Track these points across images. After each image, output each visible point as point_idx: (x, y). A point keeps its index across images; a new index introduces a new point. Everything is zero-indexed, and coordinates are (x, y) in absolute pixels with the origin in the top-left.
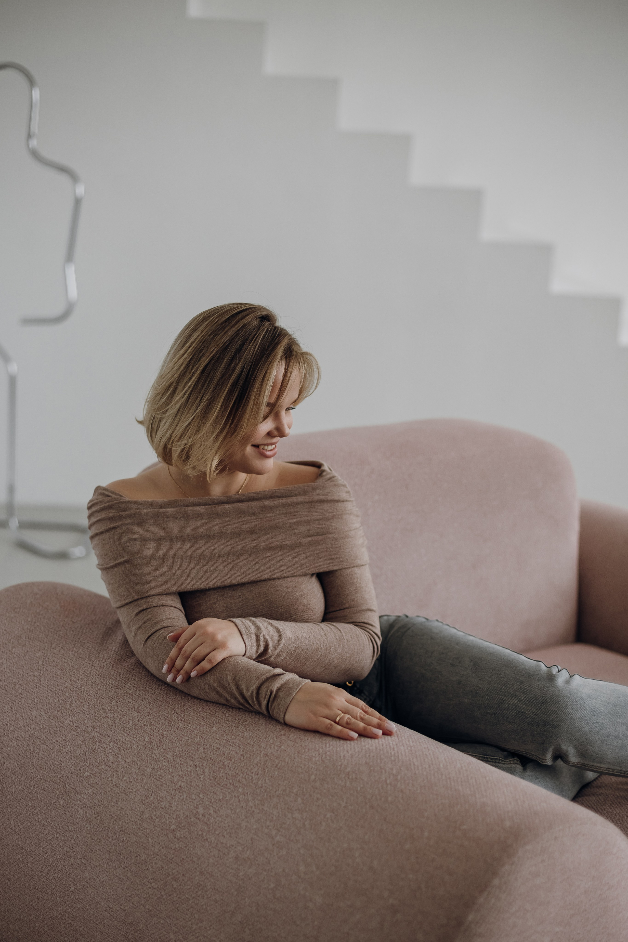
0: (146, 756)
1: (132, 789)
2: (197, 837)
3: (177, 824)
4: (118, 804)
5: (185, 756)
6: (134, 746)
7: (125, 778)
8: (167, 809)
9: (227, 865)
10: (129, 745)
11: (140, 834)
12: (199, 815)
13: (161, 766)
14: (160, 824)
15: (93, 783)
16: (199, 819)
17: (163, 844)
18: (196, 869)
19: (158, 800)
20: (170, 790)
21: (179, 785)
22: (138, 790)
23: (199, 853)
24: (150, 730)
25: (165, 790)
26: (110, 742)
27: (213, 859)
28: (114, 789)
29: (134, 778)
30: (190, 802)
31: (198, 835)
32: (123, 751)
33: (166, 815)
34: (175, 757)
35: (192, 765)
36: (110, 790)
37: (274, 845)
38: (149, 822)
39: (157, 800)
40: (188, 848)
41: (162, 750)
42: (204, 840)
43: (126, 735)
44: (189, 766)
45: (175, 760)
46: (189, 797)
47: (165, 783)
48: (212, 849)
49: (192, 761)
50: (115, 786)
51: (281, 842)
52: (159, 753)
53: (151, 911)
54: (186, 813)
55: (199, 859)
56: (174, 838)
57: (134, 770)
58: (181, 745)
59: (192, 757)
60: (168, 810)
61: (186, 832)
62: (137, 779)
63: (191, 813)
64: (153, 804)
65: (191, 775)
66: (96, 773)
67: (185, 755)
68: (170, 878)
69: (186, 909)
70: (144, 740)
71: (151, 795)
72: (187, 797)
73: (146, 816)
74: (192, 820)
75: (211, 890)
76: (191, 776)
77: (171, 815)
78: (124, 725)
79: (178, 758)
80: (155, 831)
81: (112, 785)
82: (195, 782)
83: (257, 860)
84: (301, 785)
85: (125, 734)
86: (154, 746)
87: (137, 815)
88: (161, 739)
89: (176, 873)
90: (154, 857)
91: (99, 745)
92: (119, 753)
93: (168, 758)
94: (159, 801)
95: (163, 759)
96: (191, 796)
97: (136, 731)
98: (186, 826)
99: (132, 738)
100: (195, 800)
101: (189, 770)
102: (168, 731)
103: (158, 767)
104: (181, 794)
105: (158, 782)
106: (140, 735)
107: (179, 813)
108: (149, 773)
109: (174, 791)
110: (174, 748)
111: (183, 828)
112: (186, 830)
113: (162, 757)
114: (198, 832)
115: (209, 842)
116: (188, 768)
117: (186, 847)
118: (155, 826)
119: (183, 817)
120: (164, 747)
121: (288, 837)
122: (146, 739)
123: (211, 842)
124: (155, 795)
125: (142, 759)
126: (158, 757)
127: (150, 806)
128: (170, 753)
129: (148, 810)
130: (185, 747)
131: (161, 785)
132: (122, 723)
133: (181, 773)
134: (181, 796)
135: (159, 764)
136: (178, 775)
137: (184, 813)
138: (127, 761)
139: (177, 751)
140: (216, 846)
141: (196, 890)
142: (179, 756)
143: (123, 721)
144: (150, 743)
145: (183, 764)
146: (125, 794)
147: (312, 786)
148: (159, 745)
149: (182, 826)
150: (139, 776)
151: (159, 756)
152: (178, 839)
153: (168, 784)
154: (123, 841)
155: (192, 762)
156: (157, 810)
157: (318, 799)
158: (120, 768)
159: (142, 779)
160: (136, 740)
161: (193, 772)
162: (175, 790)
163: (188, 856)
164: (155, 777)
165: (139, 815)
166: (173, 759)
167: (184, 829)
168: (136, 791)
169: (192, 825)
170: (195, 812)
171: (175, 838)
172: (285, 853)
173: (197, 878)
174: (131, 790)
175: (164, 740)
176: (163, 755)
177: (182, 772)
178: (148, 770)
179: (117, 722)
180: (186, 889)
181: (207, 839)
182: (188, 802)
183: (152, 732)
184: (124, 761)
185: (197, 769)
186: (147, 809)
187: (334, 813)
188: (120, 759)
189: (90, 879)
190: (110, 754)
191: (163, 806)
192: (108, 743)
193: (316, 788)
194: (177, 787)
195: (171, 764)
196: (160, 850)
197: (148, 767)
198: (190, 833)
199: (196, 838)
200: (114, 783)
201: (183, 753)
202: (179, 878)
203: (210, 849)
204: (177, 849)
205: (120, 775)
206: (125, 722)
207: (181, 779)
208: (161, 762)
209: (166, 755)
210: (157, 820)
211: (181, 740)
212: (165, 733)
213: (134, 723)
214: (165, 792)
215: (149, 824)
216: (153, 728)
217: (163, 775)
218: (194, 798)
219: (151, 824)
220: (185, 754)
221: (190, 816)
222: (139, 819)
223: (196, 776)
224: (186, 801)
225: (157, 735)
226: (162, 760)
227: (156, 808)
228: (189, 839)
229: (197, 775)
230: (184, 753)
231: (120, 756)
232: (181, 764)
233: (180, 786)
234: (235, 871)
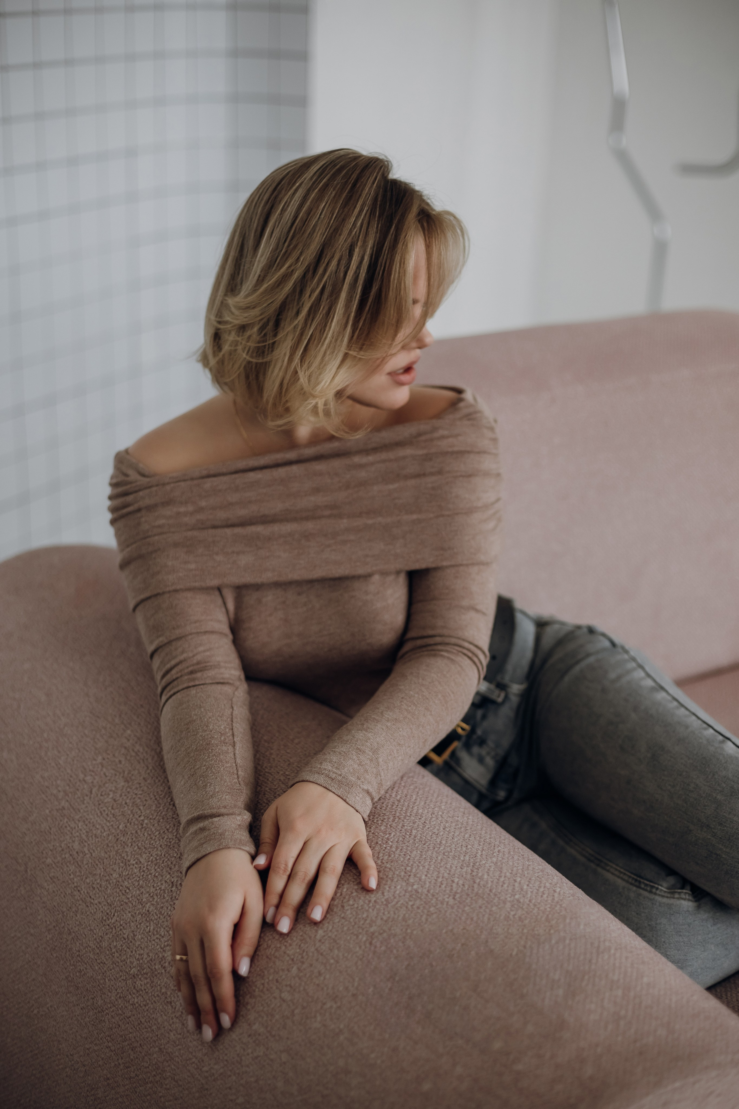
0: (115, 853)
1: (93, 899)
2: (160, 994)
3: (138, 968)
4: (77, 916)
5: (162, 865)
6: (105, 834)
7: (88, 881)
8: (129, 942)
9: (190, 1050)
10: (99, 831)
11: (97, 968)
12: (165, 963)
13: (130, 873)
14: (119, 961)
15: (54, 877)
16: (164, 967)
17: (120, 992)
18: (155, 1042)
19: (121, 925)
20: (135, 913)
21: (147, 909)
22: (99, 903)
23: (159, 1021)
24: (129, 812)
25: (129, 912)
26: (79, 821)
27: (174, 1035)
28: (75, 893)
29: (98, 883)
30: (157, 938)
31: (161, 991)
32: (90, 838)
33: (128, 950)
34: (149, 863)
35: (168, 881)
36: (70, 892)
37: (249, 1036)
38: (108, 955)
39: (119, 925)
40: (147, 1007)
41: (136, 848)
42: (167, 1002)
43: (99, 814)
44: (163, 882)
45: (149, 867)
46: (157, 931)
47: (130, 902)
48: (175, 1019)
49: (169, 873)
50: (75, 889)
51: (259, 1035)
52: (131, 853)
53: (108, 1079)
54: (151, 954)
55: (159, 1028)
56: (132, 988)
57: (98, 872)
58: (161, 846)
59: (171, 869)
60: (130, 944)
61: (147, 983)
62: (101, 886)
63: (156, 956)
64: (114, 929)
65: (164, 896)
66: (58, 862)
67: (163, 863)
68: (126, 1043)
69: (144, 1095)
70: (118, 827)
71: (114, 915)
72: (154, 929)
73: (105, 944)
74: (156, 967)
75: (170, 1079)
76: (164, 898)
77: (134, 952)
78: (102, 798)
79: (154, 866)
80: (113, 971)
81: (73, 886)
82: (167, 908)
83: (226, 1055)
84: (302, 945)
85: (98, 812)
86: (128, 839)
87: (96, 939)
88: (139, 831)
89: (133, 1040)
90: (111, 1007)
91: (67, 822)
92: (86, 839)
93: (140, 862)
94: (121, 927)
95: (134, 862)
96: (159, 930)
97: (113, 811)
98: (149, 974)
99: (105, 821)
100: (163, 937)
101: (163, 888)
102: (151, 819)
103: (127, 873)
104: (148, 924)
105: (124, 897)
106: (115, 818)
107: (142, 952)
108: (115, 881)
109: (140, 916)
110: (151, 848)
111: (145, 976)
112: (148, 980)
113: (134, 860)
114: (161, 988)
115: (172, 1007)
116: (162, 884)
117: (145, 1006)
118: (113, 962)
119: (146, 959)
120: (139, 844)
121: (269, 1029)
122: (121, 827)
123: (175, 1008)
124: (118, 916)
125: (110, 857)
126: (129, 858)
127: (111, 930)
128: (144, 856)
129: (108, 936)
130: (165, 850)
131: (126, 903)
132: (99, 795)
133: (152, 890)
134: (147, 927)
135: (129, 868)
136: (148, 892)
137: (148, 954)
138: (94, 855)
139: (154, 855)
140: (181, 1016)
141: (154, 1073)
142: (155, 862)
143: (102, 792)
144: (124, 833)
145: (157, 877)
146: (85, 903)
147: (317, 950)
148: (134, 839)
149: (144, 974)
150: (103, 881)
151: (131, 857)
152: (138, 991)
153: (134, 903)
154: (80, 971)
155: (168, 876)
156: (118, 938)
157: (320, 974)
158: (85, 862)
159: (106, 887)
160: (108, 824)
161: (167, 891)
162: (142, 915)
163: (147, 1020)
164: (121, 888)
165: (98, 940)
166: (147, 865)
167: (146, 979)
168: (98, 904)
169: (156, 975)
170: (161, 955)
171: (134, 988)
172: (261, 1054)
173: (155, 1056)
174: (92, 901)
175: (142, 833)
176: (136, 856)
177: (154, 889)
178: (114, 875)
179: (94, 791)
180: (143, 1066)
181: (171, 1003)
182: (155, 938)
183: (131, 816)
184: (90, 855)
185: (174, 889)
186: (107, 934)
187: (336, 1003)
188: (86, 850)
189: (51, 1006)
190: (77, 838)
191: (125, 936)
192: (77, 822)
193: (322, 954)
194: (144, 911)
195: (143, 873)
196: (117, 1000)
197: (115, 871)
198: (152, 987)
199: (158, 995)
200: (75, 884)
201: (160, 859)
202: (136, 1047)
203: (172, 1019)
204: (135, 1004)
205: (82, 874)
206: (103, 794)
207: (151, 900)
208: (131, 866)
209: (139, 856)
210: (116, 955)
211: (163, 838)
212: (146, 821)
213: (114, 798)
214: (130, 915)
215: (107, 957)
216: (134, 811)
217: (131, 888)
218: (163, 934)
219: (110, 958)
220: (163, 861)
221: (154, 960)
222: (97, 947)
223: (170, 900)
224: (152, 936)
225: (136, 822)
226: (133, 865)
227: (117, 936)
228: (150, 994)
229: (171, 898)
230: (162, 859)
231: (86, 844)
232: (154, 876)
233: (148, 911)
234: (199, 1061)
